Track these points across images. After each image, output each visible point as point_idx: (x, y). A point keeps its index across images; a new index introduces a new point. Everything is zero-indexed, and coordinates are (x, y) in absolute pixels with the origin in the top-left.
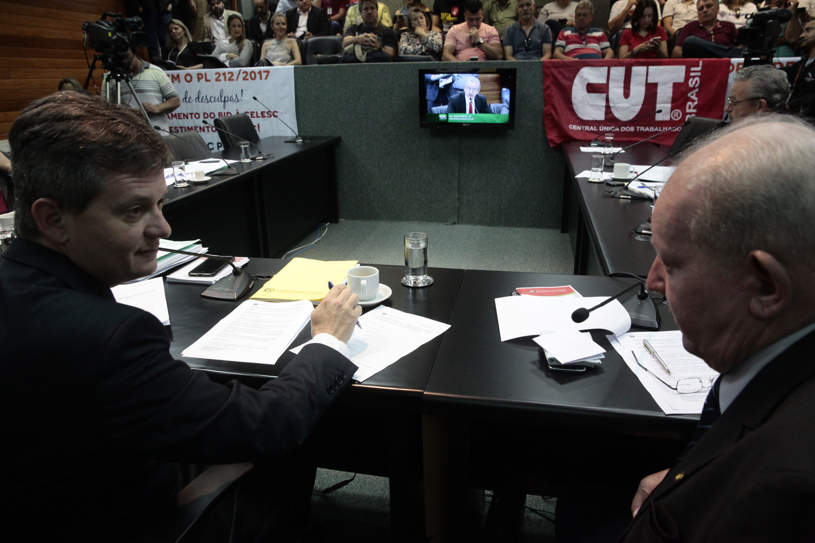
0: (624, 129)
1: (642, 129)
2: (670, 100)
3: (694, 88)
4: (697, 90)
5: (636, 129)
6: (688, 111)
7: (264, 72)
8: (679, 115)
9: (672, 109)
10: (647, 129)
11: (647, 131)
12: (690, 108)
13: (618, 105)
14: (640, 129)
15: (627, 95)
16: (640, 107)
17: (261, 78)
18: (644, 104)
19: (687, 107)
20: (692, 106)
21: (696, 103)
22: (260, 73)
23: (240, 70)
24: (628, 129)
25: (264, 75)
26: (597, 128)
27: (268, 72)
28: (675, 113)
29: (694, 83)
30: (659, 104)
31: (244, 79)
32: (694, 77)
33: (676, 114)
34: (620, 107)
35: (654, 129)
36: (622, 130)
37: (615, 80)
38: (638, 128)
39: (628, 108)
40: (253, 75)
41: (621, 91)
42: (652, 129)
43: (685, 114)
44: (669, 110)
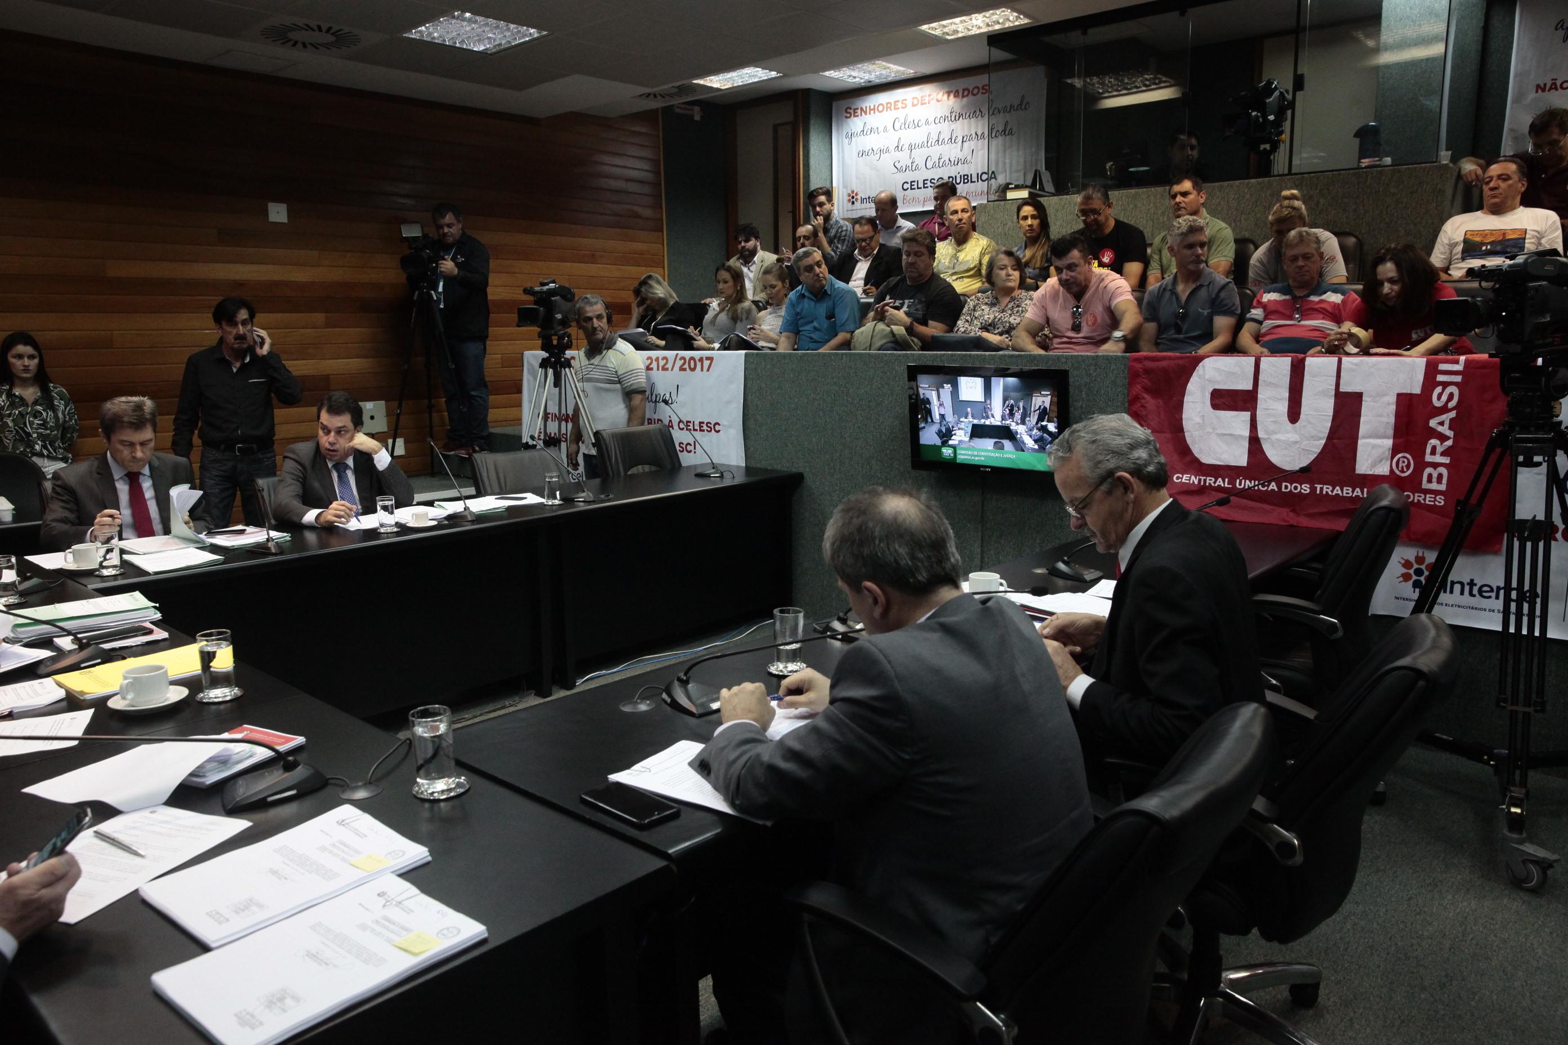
0: (1287, 487)
1: (1327, 489)
2: (1391, 432)
3: (1444, 410)
4: (1453, 414)
5: (1313, 489)
6: (1429, 458)
7: (708, 358)
8: (1408, 466)
9: (1395, 450)
10: (1338, 490)
11: (1337, 495)
12: (1433, 452)
13: (1274, 437)
14: (1321, 489)
15: (1294, 414)
16: (1323, 442)
17: (702, 370)
18: (1330, 438)
19: (1428, 450)
20: (1440, 449)
21: (1449, 443)
22: (701, 360)
23: (677, 354)
24: (1296, 488)
25: (706, 363)
26: (1232, 482)
27: (711, 359)
28: (1401, 460)
29: (1444, 398)
30: (1364, 437)
31: (682, 369)
32: (1445, 385)
33: (1404, 462)
34: (1278, 440)
35: (1353, 492)
36: (1283, 490)
37: (1270, 384)
38: (1319, 487)
39: (1296, 442)
40: (692, 362)
41: (1283, 407)
42: (1347, 492)
43: (1421, 465)
44: (1388, 454)
